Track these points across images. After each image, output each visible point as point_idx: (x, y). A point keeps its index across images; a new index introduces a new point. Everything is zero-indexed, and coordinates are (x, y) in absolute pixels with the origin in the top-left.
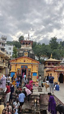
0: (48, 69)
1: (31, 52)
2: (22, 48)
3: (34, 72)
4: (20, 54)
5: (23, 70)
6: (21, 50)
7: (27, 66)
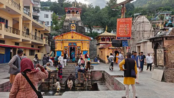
0: (101, 45)
1: (80, 25)
2: (67, 18)
3: (84, 49)
4: (65, 26)
5: (71, 48)
6: (66, 21)
7: (75, 43)
